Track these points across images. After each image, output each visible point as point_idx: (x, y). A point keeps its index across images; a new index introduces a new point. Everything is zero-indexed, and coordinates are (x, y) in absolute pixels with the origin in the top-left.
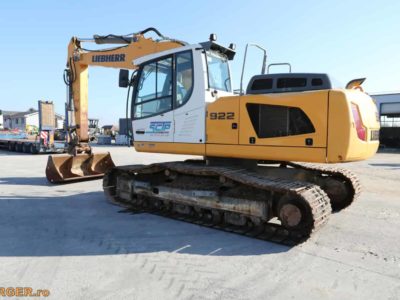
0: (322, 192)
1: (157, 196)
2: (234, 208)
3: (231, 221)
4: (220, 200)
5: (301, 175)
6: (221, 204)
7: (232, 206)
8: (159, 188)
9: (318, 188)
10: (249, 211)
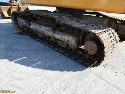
0: (116, 34)
1: (30, 27)
2: (61, 38)
3: (60, 44)
4: (54, 33)
5: (105, 22)
6: (55, 35)
7: (60, 36)
8: (31, 23)
9: (113, 31)
10: (68, 41)
